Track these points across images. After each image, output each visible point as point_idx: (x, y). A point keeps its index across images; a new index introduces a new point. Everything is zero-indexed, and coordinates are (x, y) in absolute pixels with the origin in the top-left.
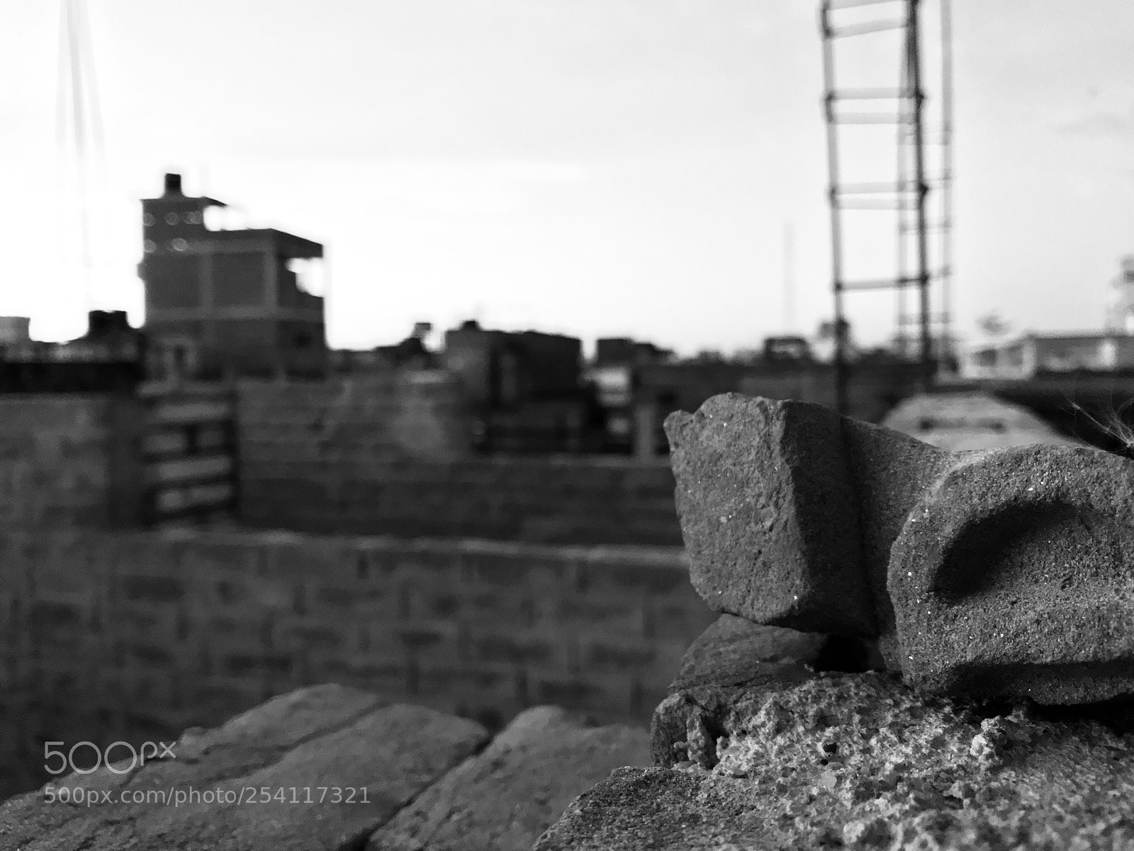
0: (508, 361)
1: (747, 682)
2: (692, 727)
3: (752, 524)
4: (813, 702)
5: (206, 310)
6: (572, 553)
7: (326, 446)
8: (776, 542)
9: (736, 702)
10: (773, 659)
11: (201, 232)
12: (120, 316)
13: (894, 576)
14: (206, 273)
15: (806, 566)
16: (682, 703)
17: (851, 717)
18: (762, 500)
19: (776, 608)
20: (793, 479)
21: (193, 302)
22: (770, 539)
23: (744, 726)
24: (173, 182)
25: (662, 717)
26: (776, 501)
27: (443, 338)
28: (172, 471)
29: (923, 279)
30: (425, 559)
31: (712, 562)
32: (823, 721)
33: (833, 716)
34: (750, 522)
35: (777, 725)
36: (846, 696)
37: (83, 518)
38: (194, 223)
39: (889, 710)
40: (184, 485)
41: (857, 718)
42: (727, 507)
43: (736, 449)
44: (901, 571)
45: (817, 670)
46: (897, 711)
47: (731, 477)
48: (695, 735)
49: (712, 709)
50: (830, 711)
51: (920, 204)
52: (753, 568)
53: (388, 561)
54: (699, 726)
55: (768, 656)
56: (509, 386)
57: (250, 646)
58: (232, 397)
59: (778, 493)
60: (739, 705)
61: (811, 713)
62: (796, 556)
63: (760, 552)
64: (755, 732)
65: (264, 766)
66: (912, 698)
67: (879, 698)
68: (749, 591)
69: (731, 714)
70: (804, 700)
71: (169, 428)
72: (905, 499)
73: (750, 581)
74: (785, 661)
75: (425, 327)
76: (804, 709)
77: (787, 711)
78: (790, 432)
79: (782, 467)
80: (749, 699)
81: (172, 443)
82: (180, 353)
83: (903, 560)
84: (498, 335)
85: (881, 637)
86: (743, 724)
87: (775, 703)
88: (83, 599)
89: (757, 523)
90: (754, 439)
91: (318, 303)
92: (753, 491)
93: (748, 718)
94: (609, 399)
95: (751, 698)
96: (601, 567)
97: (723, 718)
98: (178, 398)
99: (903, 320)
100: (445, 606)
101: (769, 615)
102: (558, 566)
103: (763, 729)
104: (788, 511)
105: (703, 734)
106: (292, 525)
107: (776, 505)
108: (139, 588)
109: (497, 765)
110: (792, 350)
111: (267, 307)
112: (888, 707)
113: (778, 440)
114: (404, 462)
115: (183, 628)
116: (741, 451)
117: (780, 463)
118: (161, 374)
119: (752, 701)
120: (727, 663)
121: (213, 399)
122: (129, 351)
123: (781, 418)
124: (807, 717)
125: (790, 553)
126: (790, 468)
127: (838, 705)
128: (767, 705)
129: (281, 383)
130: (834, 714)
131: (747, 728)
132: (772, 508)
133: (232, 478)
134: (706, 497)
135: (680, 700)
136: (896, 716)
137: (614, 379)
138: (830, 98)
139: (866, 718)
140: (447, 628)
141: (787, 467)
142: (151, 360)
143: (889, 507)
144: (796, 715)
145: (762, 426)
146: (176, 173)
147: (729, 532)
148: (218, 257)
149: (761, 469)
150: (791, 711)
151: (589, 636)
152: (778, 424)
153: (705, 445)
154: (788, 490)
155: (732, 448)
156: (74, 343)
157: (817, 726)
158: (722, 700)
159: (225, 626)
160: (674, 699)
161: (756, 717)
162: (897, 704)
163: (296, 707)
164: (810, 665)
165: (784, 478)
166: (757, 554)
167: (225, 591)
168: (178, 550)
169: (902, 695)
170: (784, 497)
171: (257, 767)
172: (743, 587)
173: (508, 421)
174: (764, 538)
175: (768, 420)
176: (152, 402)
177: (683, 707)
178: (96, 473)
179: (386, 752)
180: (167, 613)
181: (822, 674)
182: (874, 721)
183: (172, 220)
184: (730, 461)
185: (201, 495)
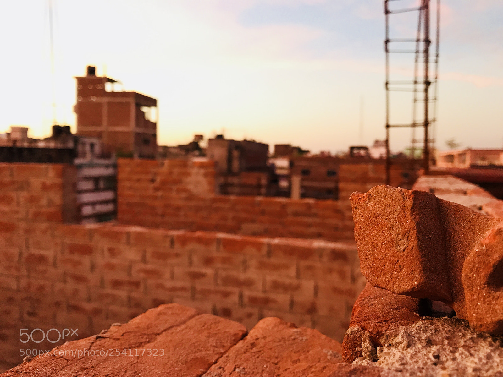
0: (236, 154)
1: (389, 320)
2: (365, 341)
3: (395, 248)
4: (423, 332)
5: (104, 127)
6: (265, 240)
7: (157, 189)
8: (407, 256)
9: (386, 330)
10: (398, 309)
11: (103, 93)
12: (68, 128)
13: (466, 276)
14: (105, 110)
15: (421, 268)
16: (360, 330)
17: (443, 341)
18: (400, 237)
19: (405, 287)
20: (416, 227)
21: (99, 124)
22: (404, 255)
23: (390, 342)
24: (91, 70)
25: (349, 336)
26: (407, 237)
27: (207, 143)
28: (87, 198)
29: (426, 124)
30: (199, 240)
31: (373, 264)
32: (430, 342)
33: (434, 340)
34: (393, 246)
35: (408, 343)
36: (438, 330)
37: (50, 217)
38: (100, 88)
39: (461, 338)
40: (93, 204)
41: (446, 342)
42: (381, 239)
43: (388, 212)
44: (470, 274)
45: (421, 315)
46: (465, 340)
47: (384, 225)
48: (366, 345)
49: (375, 333)
50: (432, 338)
51: (426, 91)
52: (394, 268)
53: (184, 241)
54: (368, 341)
55: (395, 307)
56: (236, 165)
57: (122, 276)
58: (115, 166)
59: (408, 234)
60: (388, 332)
61: (423, 338)
62: (417, 264)
63: (398, 261)
64: (397, 345)
65: (149, 342)
66: (470, 332)
67: (454, 332)
68: (392, 278)
69: (384, 336)
70: (419, 331)
71: (87, 178)
72: (470, 239)
73: (392, 274)
74: (403, 310)
75: (200, 137)
76: (420, 336)
77: (411, 336)
78: (415, 205)
79: (411, 222)
80: (392, 329)
81: (89, 185)
82: (92, 145)
83: (471, 269)
84: (232, 142)
85: (454, 303)
86: (390, 341)
87: (406, 332)
88: (49, 253)
89: (397, 247)
90: (397, 208)
91: (154, 125)
92: (395, 232)
93: (392, 339)
94: (279, 172)
95: (393, 329)
96: (277, 246)
97: (379, 338)
98: (91, 166)
99: (414, 141)
100: (208, 261)
101: (401, 290)
102: (259, 246)
103: (401, 345)
104: (413, 243)
105: (370, 345)
106: (140, 224)
107: (407, 239)
108: (74, 249)
109: (253, 345)
110: (362, 152)
111: (131, 127)
112: (460, 337)
113: (410, 208)
114: (191, 197)
115: (93, 267)
116: (390, 213)
117: (410, 220)
118: (84, 155)
119: (394, 330)
120: (377, 310)
121: (107, 166)
122: (71, 145)
123: (411, 198)
124: (422, 340)
125: (414, 262)
126: (415, 222)
127: (436, 335)
128: (402, 333)
129: (137, 160)
130: (435, 339)
131: (392, 343)
132: (405, 240)
133: (114, 201)
134: (370, 233)
135: (359, 328)
136: (465, 342)
137: (282, 163)
138: (387, 41)
139: (451, 342)
140: (209, 271)
141: (414, 222)
142: (80, 148)
143: (460, 242)
144: (416, 339)
145: (401, 202)
146: (93, 66)
147: (382, 250)
148: (109, 104)
149: (400, 221)
150: (413, 336)
151: (271, 277)
152: (410, 201)
153: (371, 209)
154: (414, 233)
155: (385, 211)
156: (47, 140)
157: (427, 344)
158: (380, 330)
159: (111, 267)
160: (356, 327)
161: (396, 338)
162: (464, 336)
163: (160, 314)
164: (417, 313)
165: (412, 227)
166: (397, 261)
167: (112, 252)
168: (91, 233)
169: (465, 331)
170: (411, 236)
171: (146, 343)
172: (388, 276)
173: (235, 180)
174: (400, 255)
175: (404, 199)
176: (80, 167)
177: (360, 331)
178: (56, 198)
179: (202, 337)
180: (86, 260)
181: (424, 318)
182: (455, 344)
183: (91, 87)
184: (384, 217)
185: (100, 208)
